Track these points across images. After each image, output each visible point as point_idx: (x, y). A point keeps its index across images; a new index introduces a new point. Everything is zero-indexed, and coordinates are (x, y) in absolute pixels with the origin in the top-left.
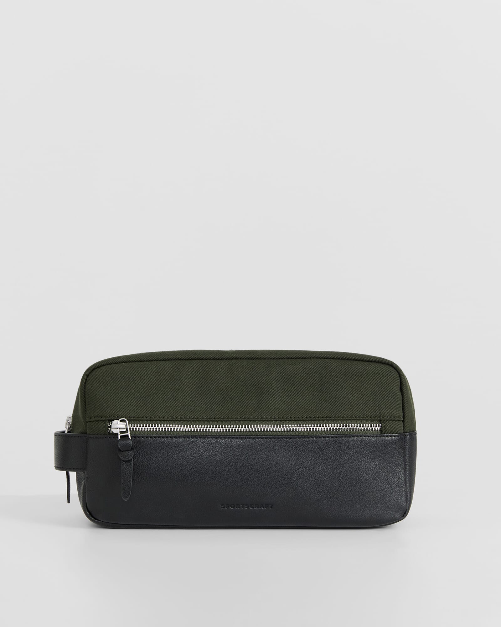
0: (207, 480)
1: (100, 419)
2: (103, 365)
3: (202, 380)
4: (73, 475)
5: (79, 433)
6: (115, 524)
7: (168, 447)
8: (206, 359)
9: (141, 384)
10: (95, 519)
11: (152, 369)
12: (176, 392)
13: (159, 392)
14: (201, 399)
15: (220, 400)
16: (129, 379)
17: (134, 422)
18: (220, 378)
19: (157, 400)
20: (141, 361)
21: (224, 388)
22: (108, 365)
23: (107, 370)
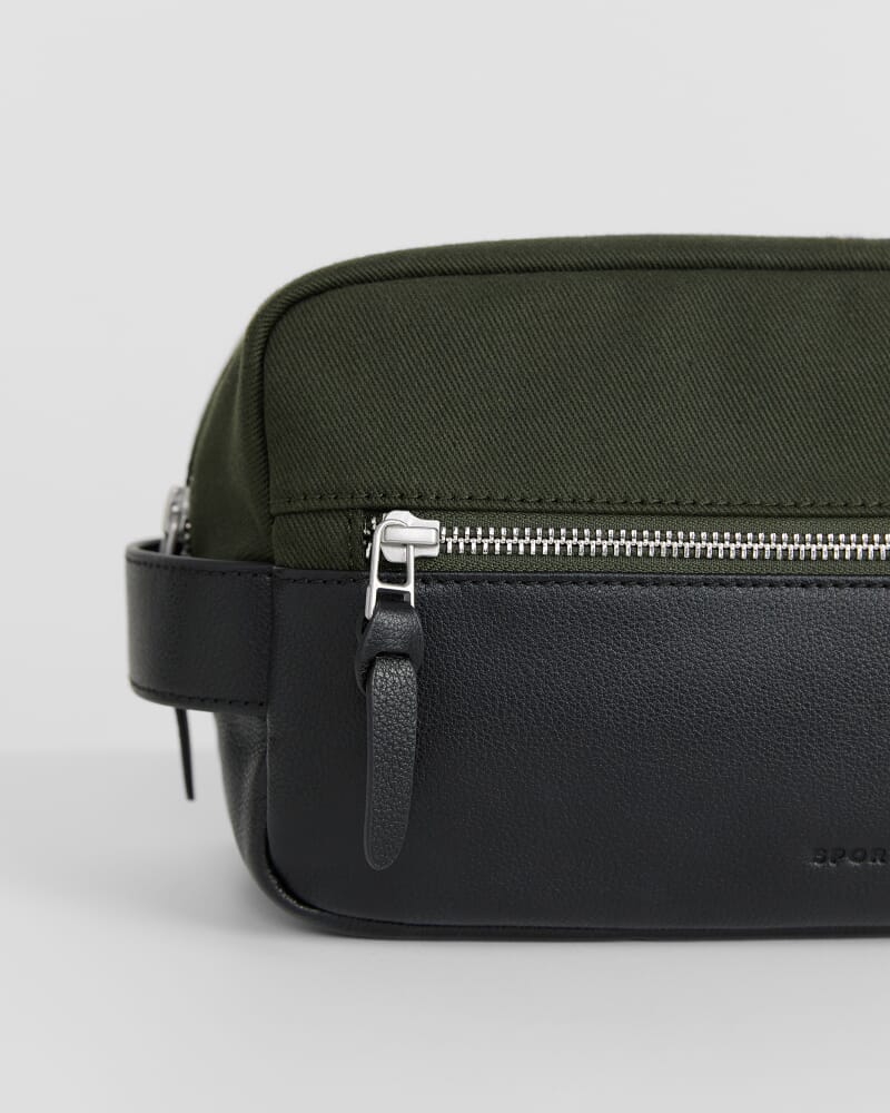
0: (767, 755)
1: (331, 503)
2: (333, 287)
3: (738, 348)
4: (203, 724)
5: (238, 558)
6: (378, 922)
7: (613, 622)
8: (749, 267)
9: (495, 362)
10: (301, 902)
11: (538, 301)
12: (639, 396)
13: (568, 396)
14: (737, 425)
15: (815, 433)
16: (445, 341)
17: (473, 517)
18: (811, 342)
19: (562, 430)
20: (485, 272)
21: (829, 382)
22: (356, 286)
23: (353, 304)
